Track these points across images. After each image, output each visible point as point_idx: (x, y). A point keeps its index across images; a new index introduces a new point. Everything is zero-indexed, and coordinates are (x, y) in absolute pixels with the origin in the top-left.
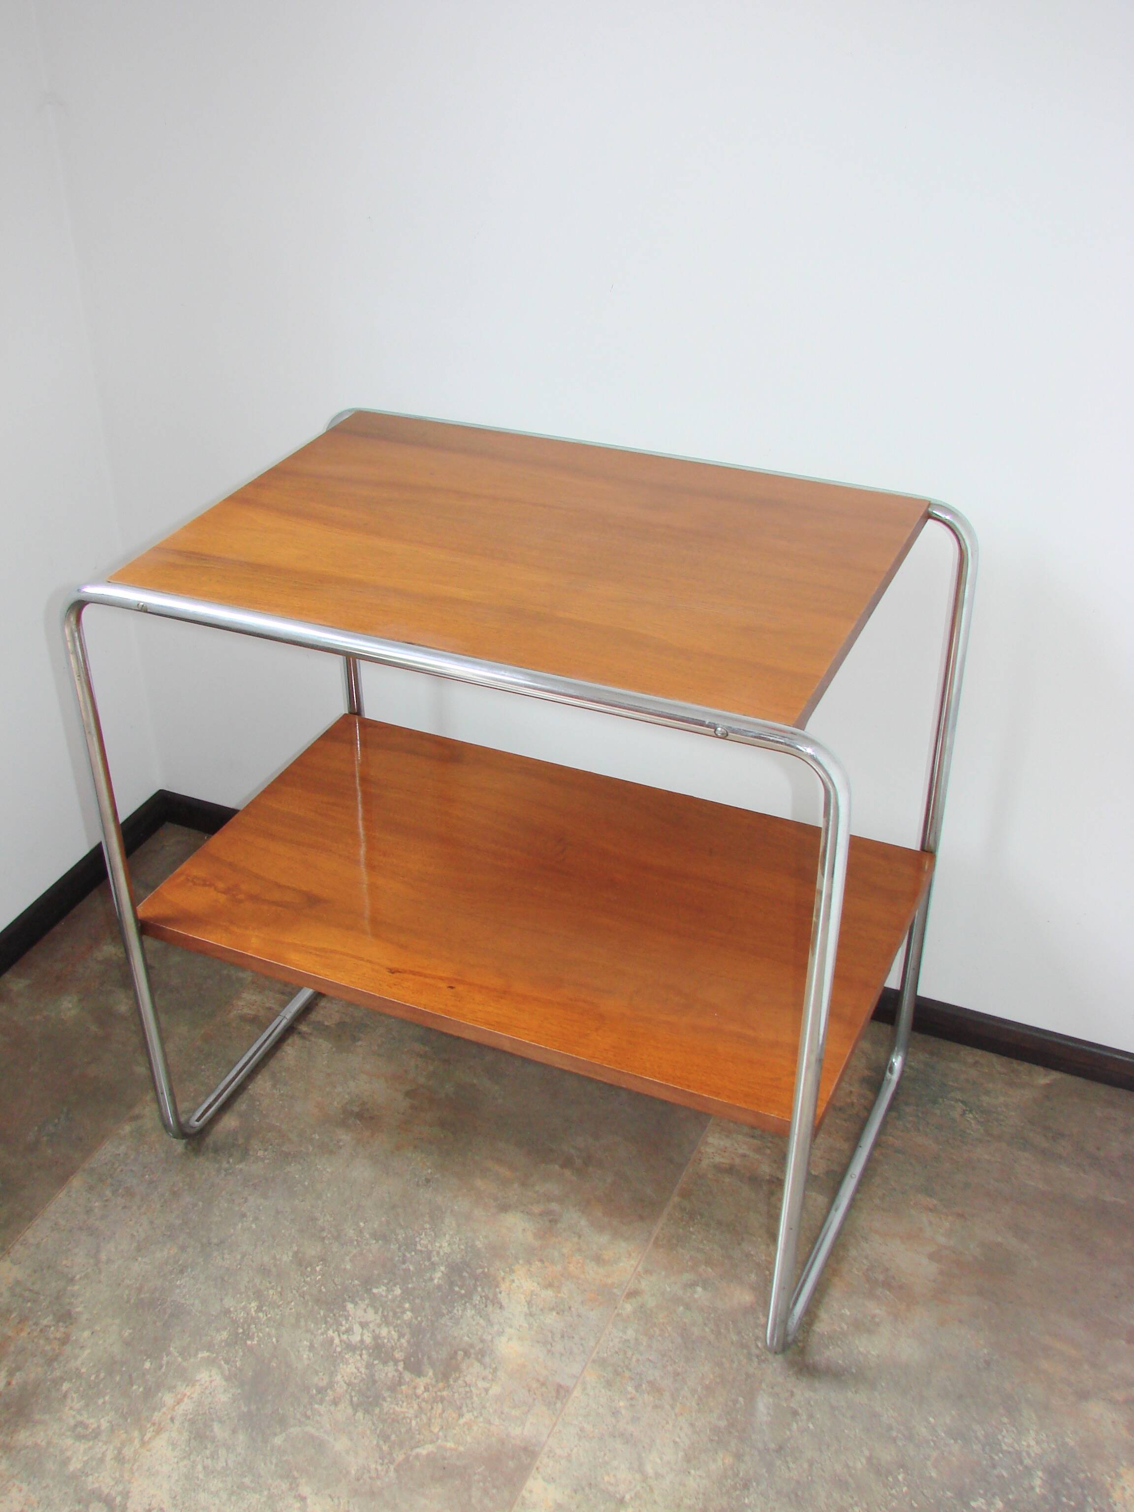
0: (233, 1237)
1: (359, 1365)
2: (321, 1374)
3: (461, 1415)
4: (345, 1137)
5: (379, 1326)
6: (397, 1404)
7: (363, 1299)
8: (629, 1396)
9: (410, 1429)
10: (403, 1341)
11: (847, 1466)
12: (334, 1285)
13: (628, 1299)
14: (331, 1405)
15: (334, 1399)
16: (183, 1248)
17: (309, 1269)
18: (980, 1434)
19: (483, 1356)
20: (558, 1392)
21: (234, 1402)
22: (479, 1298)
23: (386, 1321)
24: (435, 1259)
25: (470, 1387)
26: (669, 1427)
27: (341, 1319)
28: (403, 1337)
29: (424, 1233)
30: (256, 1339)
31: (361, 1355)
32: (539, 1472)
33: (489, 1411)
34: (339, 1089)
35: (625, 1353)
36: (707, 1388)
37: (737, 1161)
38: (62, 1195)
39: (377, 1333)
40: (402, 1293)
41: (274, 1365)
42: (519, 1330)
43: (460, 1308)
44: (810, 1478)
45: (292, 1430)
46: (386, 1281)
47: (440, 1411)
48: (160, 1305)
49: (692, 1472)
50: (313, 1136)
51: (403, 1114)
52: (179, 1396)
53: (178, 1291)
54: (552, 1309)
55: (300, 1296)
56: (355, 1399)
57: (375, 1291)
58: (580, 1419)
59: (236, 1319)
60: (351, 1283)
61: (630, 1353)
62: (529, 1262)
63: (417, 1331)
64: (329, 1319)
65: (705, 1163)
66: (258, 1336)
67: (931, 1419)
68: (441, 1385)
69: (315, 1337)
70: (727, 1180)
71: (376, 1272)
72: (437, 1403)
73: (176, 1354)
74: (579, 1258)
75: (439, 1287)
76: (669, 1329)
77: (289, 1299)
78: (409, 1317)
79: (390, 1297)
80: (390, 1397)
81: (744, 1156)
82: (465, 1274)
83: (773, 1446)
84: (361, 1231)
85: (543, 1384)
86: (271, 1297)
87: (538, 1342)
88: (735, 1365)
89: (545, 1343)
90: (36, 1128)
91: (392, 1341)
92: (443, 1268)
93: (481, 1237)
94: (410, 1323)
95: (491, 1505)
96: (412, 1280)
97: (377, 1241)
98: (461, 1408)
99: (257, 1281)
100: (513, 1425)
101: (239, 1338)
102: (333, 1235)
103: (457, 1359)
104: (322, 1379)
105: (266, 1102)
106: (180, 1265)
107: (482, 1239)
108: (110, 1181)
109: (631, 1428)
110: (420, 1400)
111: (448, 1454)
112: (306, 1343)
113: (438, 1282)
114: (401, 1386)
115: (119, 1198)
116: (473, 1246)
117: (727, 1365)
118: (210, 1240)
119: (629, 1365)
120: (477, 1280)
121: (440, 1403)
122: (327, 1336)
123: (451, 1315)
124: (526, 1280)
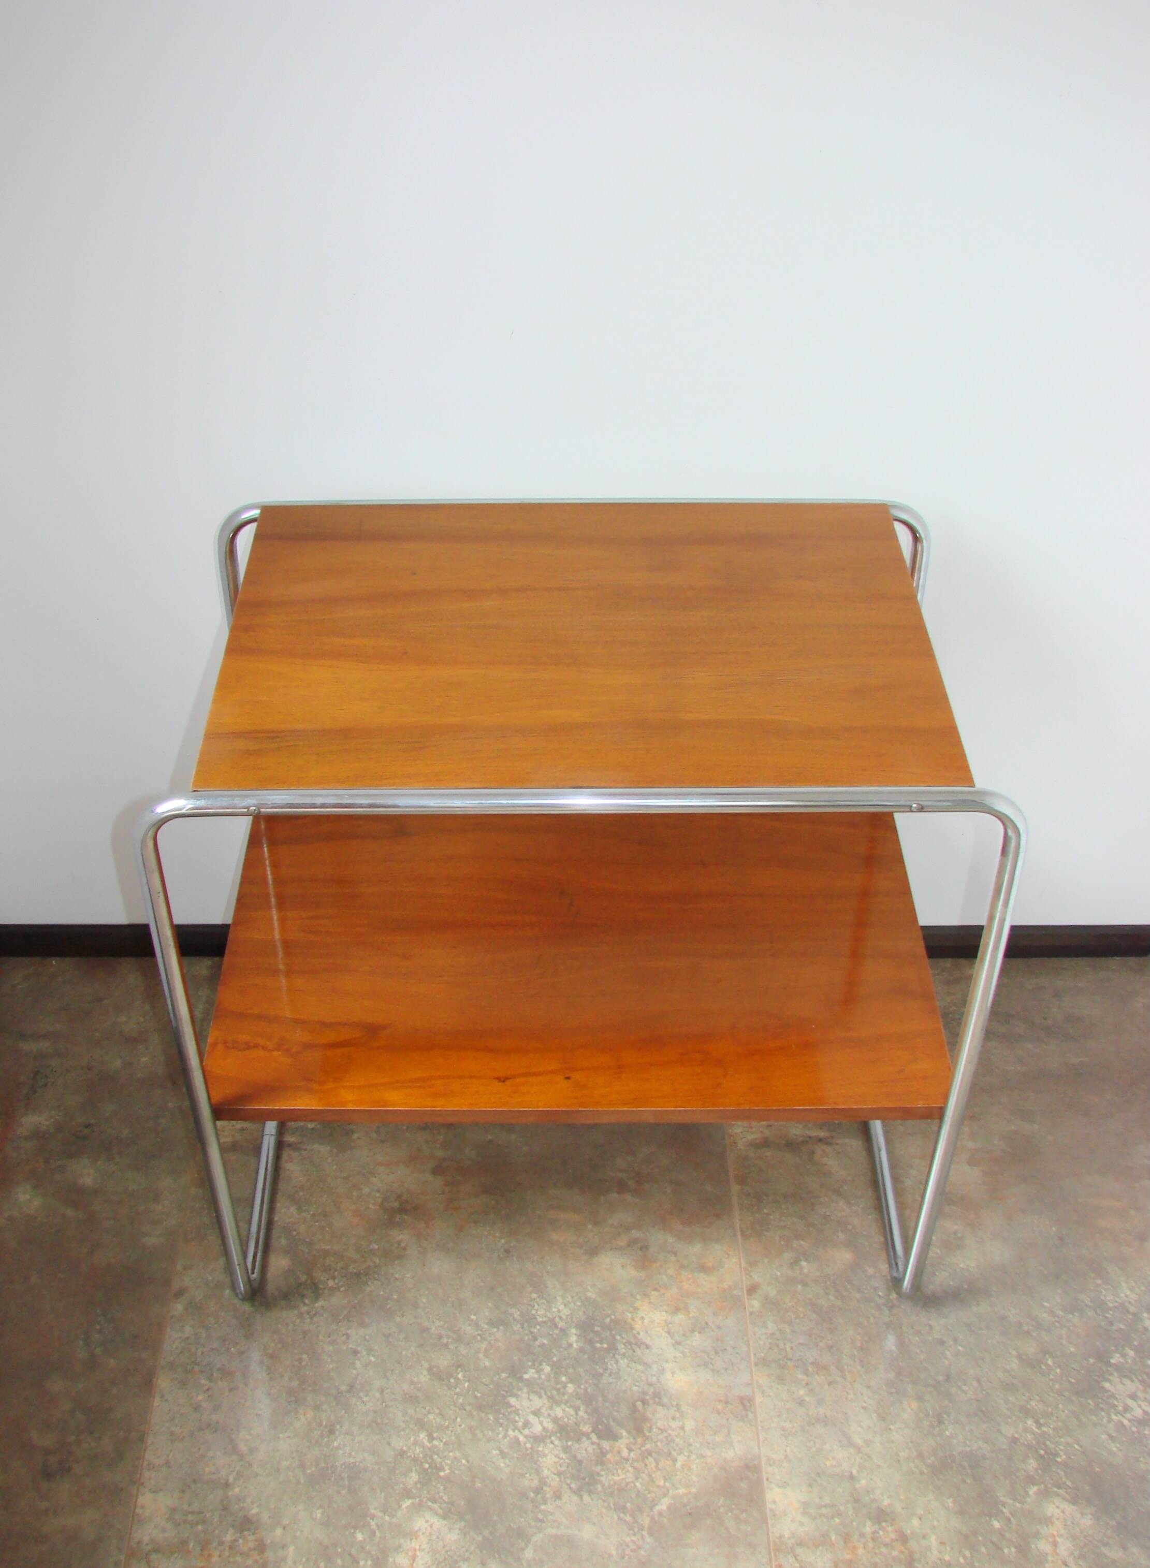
0: (360, 1378)
1: (556, 1452)
2: (528, 1475)
3: (675, 1460)
4: (402, 1236)
5: (551, 1408)
6: (613, 1474)
7: (521, 1390)
8: (804, 1383)
9: (639, 1492)
10: (581, 1413)
11: (1005, 1371)
12: (485, 1386)
13: (750, 1295)
14: (555, 1501)
15: (554, 1493)
16: (317, 1408)
17: (452, 1380)
18: (1087, 1301)
19: (660, 1398)
20: (742, 1403)
21: (465, 1535)
22: (623, 1346)
23: (554, 1402)
24: (561, 1324)
25: (666, 1432)
26: (851, 1396)
27: (512, 1416)
28: (579, 1409)
29: (535, 1304)
30: (446, 1468)
31: (552, 1442)
32: (771, 1482)
33: (696, 1447)
34: (366, 1190)
35: (778, 1346)
36: (861, 1349)
38: (157, 1402)
39: (554, 1415)
40: (552, 1369)
41: (479, 1485)
42: (676, 1362)
43: (612, 1363)
44: (984, 1393)
45: (535, 1539)
46: (530, 1364)
47: (653, 1465)
48: (332, 1473)
49: (892, 1427)
50: (371, 1247)
51: (443, 1193)
52: (410, 1554)
53: (341, 1452)
54: (692, 1331)
55: (460, 1409)
56: (573, 1485)
57: (526, 1376)
58: (775, 1420)
59: (414, 1456)
60: (500, 1378)
61: (781, 1345)
62: (646, 1295)
63: (588, 1400)
64: (501, 1421)
65: (741, 1144)
66: (447, 1465)
67: (1045, 1304)
68: (640, 1440)
69: (500, 1443)
70: (769, 1154)
71: (515, 1358)
72: (647, 1457)
73: (381, 1514)
74: (686, 1274)
75: (581, 1350)
76: (801, 1309)
77: (453, 1417)
78: (572, 1388)
79: (543, 1377)
80: (602, 1470)
82: (597, 1328)
83: (940, 1378)
84: (477, 1325)
85: (727, 1402)
86: (434, 1421)
87: (698, 1366)
88: (872, 1320)
89: (705, 1364)
90: (81, 1342)
91: (572, 1418)
92: (573, 1331)
93: (589, 1288)
94: (577, 1394)
95: (749, 1529)
96: (553, 1352)
97: (498, 1328)
98: (670, 1454)
99: (411, 1411)
100: (724, 1450)
101: (429, 1474)
102: (453, 1339)
103: (639, 1411)
104: (532, 1480)
105: (302, 1228)
106: (326, 1426)
107: (591, 1290)
108: (197, 1368)
109: (821, 1411)
110: (630, 1462)
111: (685, 1500)
112: (495, 1452)
113: (577, 1345)
114: (605, 1456)
115: (219, 1383)
116: (587, 1299)
117: (866, 1323)
118: (338, 1389)
119: (787, 1354)
120: (610, 1330)
121: (649, 1457)
122: (510, 1437)
123: (608, 1372)
124: (653, 1313)
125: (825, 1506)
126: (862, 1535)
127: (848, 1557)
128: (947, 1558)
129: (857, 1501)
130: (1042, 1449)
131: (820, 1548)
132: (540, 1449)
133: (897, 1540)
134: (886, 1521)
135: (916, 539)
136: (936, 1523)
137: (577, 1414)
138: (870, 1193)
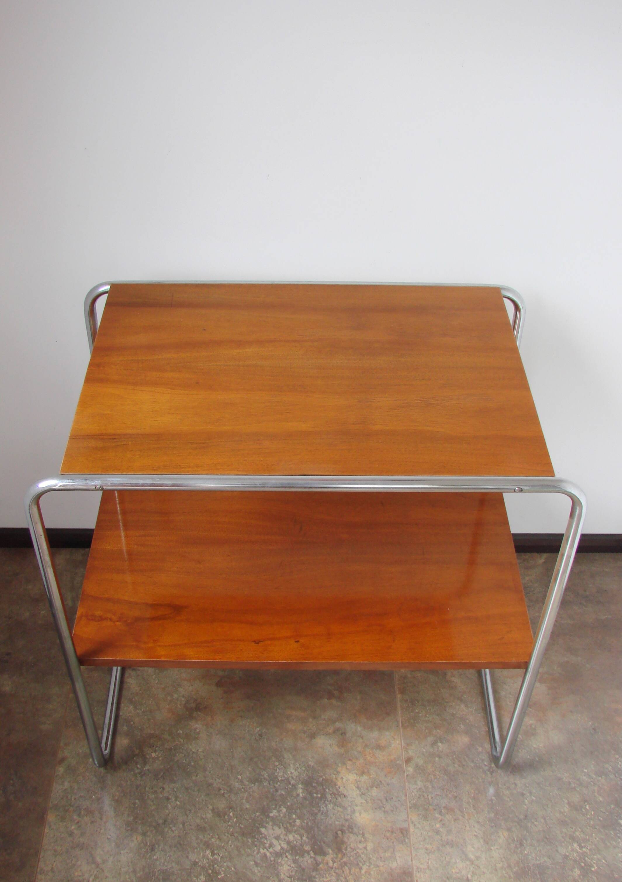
0: (170, 815)
1: (289, 863)
2: (272, 878)
3: (361, 869)
4: (197, 725)
5: (286, 835)
6: (323, 877)
7: (268, 823)
8: (439, 820)
10: (304, 838)
11: (560, 812)
12: (246, 821)
13: (407, 764)
16: (144, 834)
17: (226, 817)
18: (610, 768)
19: (352, 829)
20: (402, 832)
22: (330, 796)
23: (288, 831)
24: (293, 782)
25: (356, 850)
26: (468, 828)
28: (303, 836)
29: (277, 769)
30: (222, 873)
31: (286, 857)
33: (374, 860)
34: (176, 696)
35: (424, 796)
36: (474, 798)
38: (46, 831)
39: (288, 839)
40: (287, 811)
42: (362, 806)
43: (323, 806)
44: (548, 826)
46: (274, 806)
47: (348, 871)
48: (153, 876)
49: (492, 848)
50: (178, 732)
51: (222, 698)
53: (158, 862)
54: (372, 787)
55: (231, 835)
57: (271, 815)
58: (422, 843)
59: (203, 865)
60: (255, 816)
61: (426, 796)
62: (344, 764)
63: (308, 830)
64: (256, 843)
66: (223, 871)
67: (585, 770)
68: (340, 856)
69: (255, 857)
70: (419, 675)
71: (265, 803)
72: (344, 867)
74: (369, 750)
75: (305, 798)
76: (437, 773)
77: (226, 840)
78: (299, 822)
79: (282, 815)
80: (316, 874)
82: (314, 784)
83: (522, 817)
84: (241, 782)
85: (392, 832)
86: (215, 843)
87: (376, 809)
88: (480, 780)
89: (380, 808)
91: (299, 841)
92: (300, 786)
94: (302, 826)
96: (288, 800)
97: (254, 784)
98: (358, 864)
99: (201, 837)
100: (390, 862)
101: (212, 877)
102: (227, 791)
103: (339, 837)
105: (137, 720)
106: (149, 846)
107: (311, 760)
108: (71, 809)
109: (450, 837)
110: (334, 869)
112: (252, 863)
113: (302, 795)
114: (319, 866)
115: (85, 818)
116: (309, 766)
117: (477, 782)
118: (157, 822)
119: (429, 802)
120: (322, 786)
121: (345, 867)
122: (261, 854)
123: (321, 812)
124: (349, 775)
130: (582, 862)
132: (279, 861)
135: (517, 308)
137: (302, 839)
138: (479, 699)
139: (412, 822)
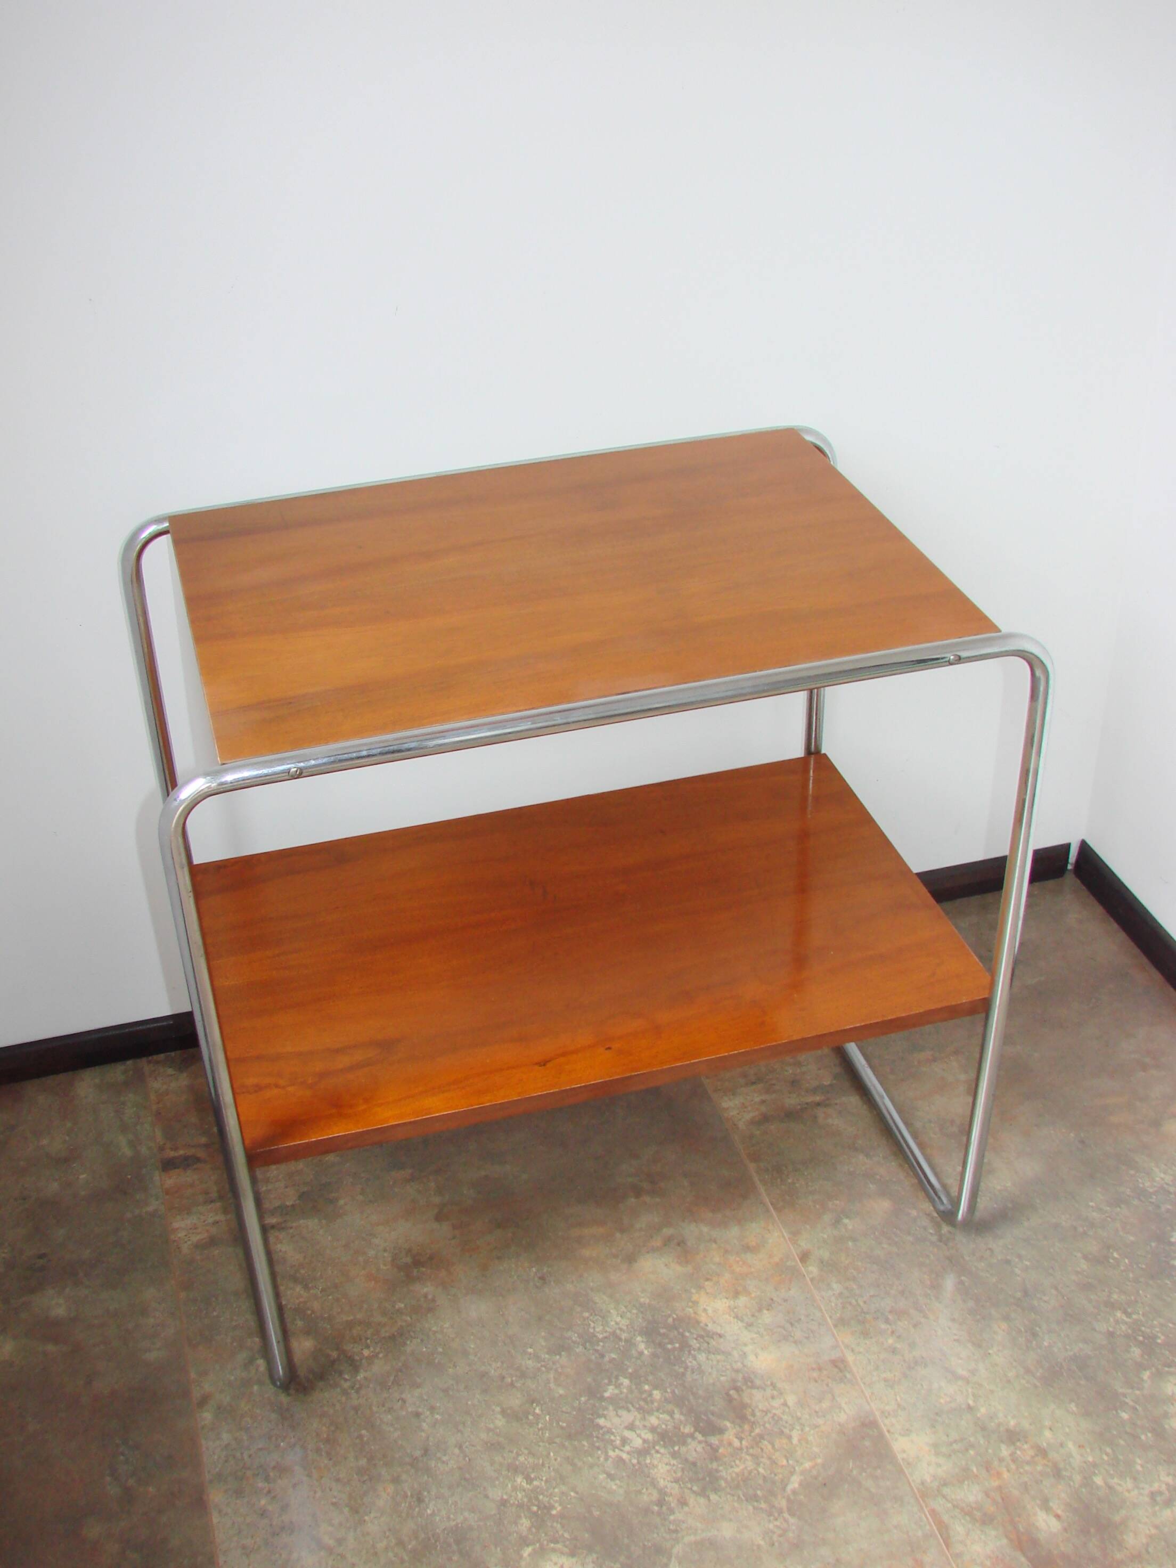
0: (431, 1439)
1: (666, 1460)
2: (645, 1490)
3: (789, 1438)
4: (428, 1289)
5: (644, 1419)
6: (732, 1467)
7: (606, 1408)
8: (889, 1332)
9: (764, 1477)
10: (677, 1416)
11: (1077, 1273)
12: (567, 1415)
13: (805, 1263)
14: (682, 1508)
15: (678, 1500)
16: (396, 1480)
17: (531, 1417)
18: (1128, 1192)
19: (752, 1382)
20: (836, 1366)
22: (695, 1341)
23: (645, 1412)
24: (624, 1336)
25: (770, 1412)
26: (940, 1332)
27: (607, 1437)
28: (674, 1413)
29: (590, 1322)
30: (557, 1505)
31: (657, 1452)
32: (893, 1433)
33: (806, 1419)
34: (372, 1253)
35: (850, 1304)
36: (932, 1286)
37: (763, 1109)
38: (215, 1519)
39: (649, 1425)
40: (631, 1381)
41: (598, 1513)
42: (755, 1343)
43: (690, 1360)
44: (1065, 1298)
45: (675, 1551)
46: (606, 1381)
47: (770, 1447)
48: (436, 1542)
49: (990, 1351)
50: (397, 1307)
51: (455, 1237)
53: (438, 1518)
54: (760, 1310)
55: (550, 1444)
56: (695, 1488)
57: (607, 1394)
58: (874, 1374)
59: (518, 1501)
61: (853, 1302)
62: (700, 1288)
63: (679, 1401)
64: (597, 1444)
65: (741, 1125)
66: (556, 1501)
67: (1091, 1204)
68: (746, 1427)
69: (604, 1466)
70: (772, 1128)
71: (589, 1379)
72: (760, 1442)
74: (733, 1258)
75: (654, 1355)
76: (860, 1264)
77: (544, 1453)
78: (659, 1394)
79: (625, 1391)
80: (720, 1465)
81: (763, 1102)
82: (662, 1331)
83: (1019, 1295)
84: (537, 1357)
85: (820, 1369)
86: (526, 1463)
87: (779, 1341)
88: (932, 1257)
89: (786, 1338)
90: (108, 1479)
91: (669, 1423)
92: (639, 1338)
93: (639, 1293)
94: (666, 1400)
95: (888, 1483)
96: (626, 1365)
97: (560, 1355)
98: (782, 1432)
99: (498, 1459)
100: (834, 1415)
101: (541, 1516)
102: (516, 1376)
103: (735, 1399)
104: (650, 1494)
105: (316, 1305)
106: (412, 1496)
107: (643, 1295)
108: (249, 1473)
109: (916, 1353)
110: (745, 1450)
111: (814, 1472)
112: (602, 1476)
113: (648, 1352)
114: (718, 1451)
115: (279, 1481)
116: (642, 1305)
117: (928, 1261)
118: (412, 1456)
119: (862, 1309)
120: (676, 1329)
121: (762, 1441)
122: (612, 1458)
123: (689, 1370)
124: (714, 1302)
125: (955, 1441)
126: (1001, 1460)
127: (996, 1484)
128: (1090, 1459)
129: (983, 1429)
130: (1139, 1335)
131: (966, 1482)
132: (648, 1461)
133: (1037, 1455)
134: (1019, 1440)
136: (1067, 1430)
137: (673, 1418)
139: (847, 1346)
